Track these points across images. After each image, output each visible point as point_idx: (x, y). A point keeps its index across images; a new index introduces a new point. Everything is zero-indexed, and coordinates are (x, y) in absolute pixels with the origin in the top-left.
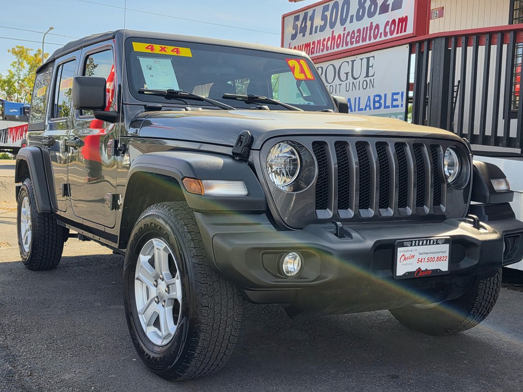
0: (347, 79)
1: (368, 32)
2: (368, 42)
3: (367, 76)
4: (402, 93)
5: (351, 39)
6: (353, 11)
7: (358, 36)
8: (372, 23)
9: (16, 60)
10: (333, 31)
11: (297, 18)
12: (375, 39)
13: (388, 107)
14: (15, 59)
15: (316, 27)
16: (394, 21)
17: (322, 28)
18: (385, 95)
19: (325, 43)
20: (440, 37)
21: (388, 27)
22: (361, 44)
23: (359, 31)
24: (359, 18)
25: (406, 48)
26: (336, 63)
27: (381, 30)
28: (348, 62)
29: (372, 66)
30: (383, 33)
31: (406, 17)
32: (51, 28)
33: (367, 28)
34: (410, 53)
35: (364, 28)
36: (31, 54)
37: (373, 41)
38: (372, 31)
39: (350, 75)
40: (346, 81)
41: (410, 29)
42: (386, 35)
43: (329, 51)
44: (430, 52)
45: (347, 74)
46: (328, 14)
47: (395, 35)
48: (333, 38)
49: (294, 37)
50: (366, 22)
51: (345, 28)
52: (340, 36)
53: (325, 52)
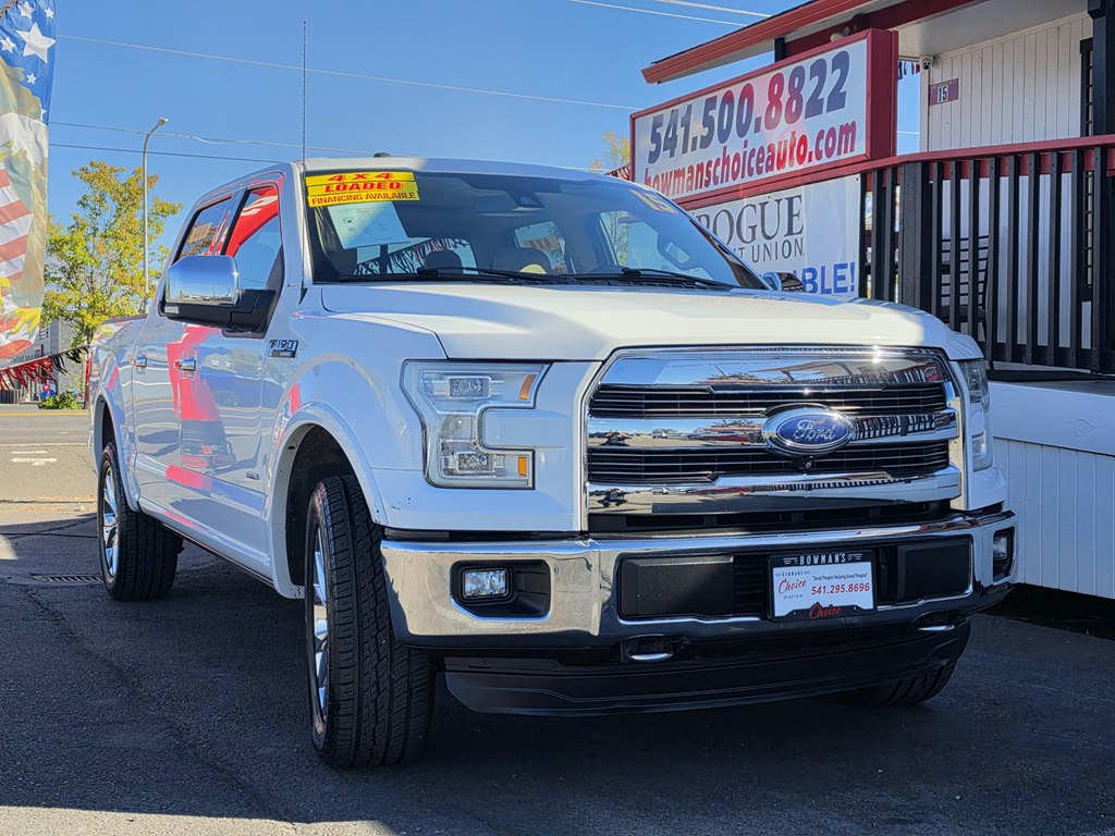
0: (754, 239)
1: (788, 149)
2: (788, 169)
3: (790, 232)
4: (853, 264)
5: (759, 161)
6: (760, 110)
7: (770, 158)
10: (725, 148)
11: (658, 122)
12: (800, 163)
13: (829, 291)
15: (695, 139)
16: (832, 130)
17: (706, 142)
18: (823, 268)
19: (711, 169)
20: (912, 162)
21: (823, 142)
22: (776, 172)
23: (771, 147)
24: (771, 124)
25: (853, 182)
26: (734, 207)
27: (811, 147)
28: (754, 206)
29: (798, 215)
30: (814, 154)
31: (854, 123)
33: (786, 142)
34: (864, 190)
35: (780, 143)
37: (797, 166)
38: (795, 149)
39: (759, 229)
40: (752, 243)
41: (861, 147)
42: (819, 156)
43: (720, 186)
44: (898, 190)
45: (753, 228)
46: (715, 114)
47: (835, 157)
48: (726, 160)
49: (653, 157)
50: (783, 132)
51: (746, 142)
52: (737, 157)
53: (712, 187)
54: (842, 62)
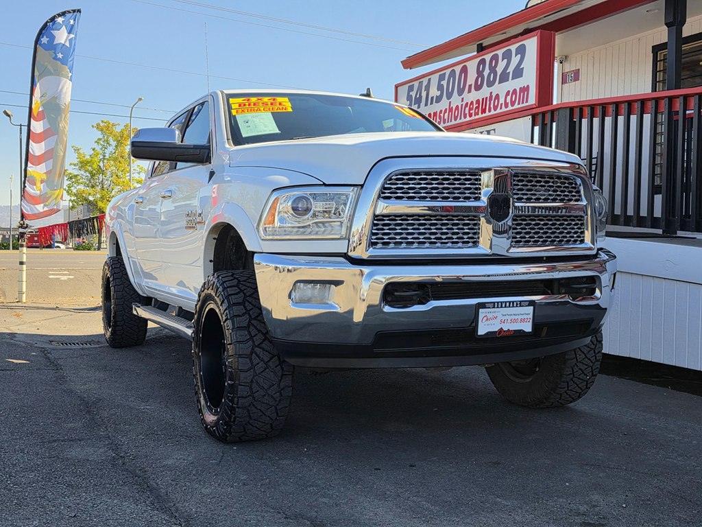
1: (488, 103)
2: (487, 114)
5: (470, 109)
6: (471, 79)
7: (477, 108)
8: (491, 93)
9: (101, 137)
10: (450, 102)
11: (411, 89)
12: (495, 110)
14: (99, 135)
15: (432, 98)
16: (515, 91)
17: (439, 99)
19: (442, 115)
20: (564, 108)
21: (509, 98)
22: (480, 116)
23: (478, 101)
24: (478, 88)
25: (529, 120)
27: (502, 101)
30: (503, 105)
31: (528, 86)
32: (140, 99)
33: (486, 98)
34: (534, 125)
35: (483, 99)
36: (118, 129)
37: (493, 112)
38: (492, 102)
41: (532, 99)
42: (506, 106)
43: (447, 124)
44: (554, 124)
46: (444, 83)
47: (516, 106)
48: (451, 110)
50: (485, 92)
51: (463, 99)
52: (457, 107)
53: (442, 125)
54: (522, 51)
